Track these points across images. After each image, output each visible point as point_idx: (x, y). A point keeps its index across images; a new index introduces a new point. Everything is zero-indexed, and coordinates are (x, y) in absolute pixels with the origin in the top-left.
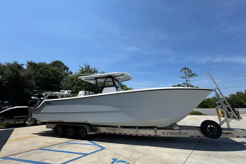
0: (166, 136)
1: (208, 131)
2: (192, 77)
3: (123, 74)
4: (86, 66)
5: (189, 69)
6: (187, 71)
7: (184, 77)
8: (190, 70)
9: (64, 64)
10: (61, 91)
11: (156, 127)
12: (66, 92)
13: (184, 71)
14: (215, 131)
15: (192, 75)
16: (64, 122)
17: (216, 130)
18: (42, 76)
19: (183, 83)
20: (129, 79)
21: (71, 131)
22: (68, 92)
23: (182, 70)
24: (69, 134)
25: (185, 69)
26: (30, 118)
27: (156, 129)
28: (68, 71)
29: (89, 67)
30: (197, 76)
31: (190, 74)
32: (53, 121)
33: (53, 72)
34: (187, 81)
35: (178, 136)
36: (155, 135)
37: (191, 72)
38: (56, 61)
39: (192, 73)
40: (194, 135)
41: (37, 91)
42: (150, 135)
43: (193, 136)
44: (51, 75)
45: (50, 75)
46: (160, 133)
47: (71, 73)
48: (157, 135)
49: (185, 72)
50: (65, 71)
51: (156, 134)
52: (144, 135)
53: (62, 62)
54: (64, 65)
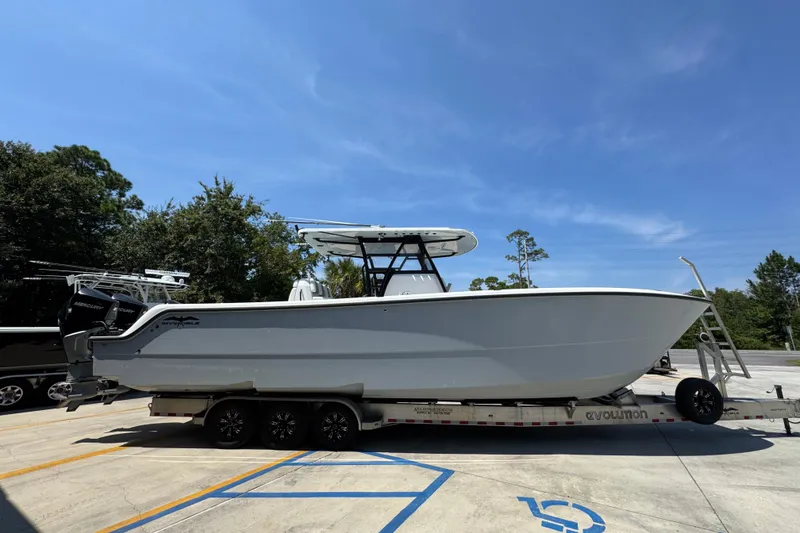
0: (595, 422)
1: (696, 405)
2: (534, 260)
3: (461, 237)
4: (222, 187)
5: (529, 237)
6: (524, 242)
7: (514, 258)
8: (532, 239)
9: (109, 165)
10: (148, 272)
11: (574, 399)
12: (167, 278)
13: (517, 240)
14: (709, 406)
15: (535, 254)
16: (252, 392)
17: (711, 403)
18: (18, 201)
19: (510, 274)
20: (454, 254)
21: (284, 424)
22: (177, 279)
23: (512, 235)
24: (279, 433)
25: (520, 233)
26: (70, 378)
27: (573, 406)
28: (124, 196)
29: (230, 189)
30: (546, 256)
31: (530, 252)
32: (192, 389)
33: (65, 188)
34: (521, 269)
35: (625, 421)
36: (567, 423)
37: (534, 245)
38: (75, 148)
39: (536, 248)
40: (660, 417)
41: (53, 267)
42: (556, 423)
43: (658, 421)
44: (63, 204)
45: (56, 204)
46: (581, 416)
47: (139, 205)
48: (572, 423)
49: (520, 244)
50: (110, 195)
51: (570, 420)
52: (539, 423)
53: (103, 156)
54: (110, 170)
